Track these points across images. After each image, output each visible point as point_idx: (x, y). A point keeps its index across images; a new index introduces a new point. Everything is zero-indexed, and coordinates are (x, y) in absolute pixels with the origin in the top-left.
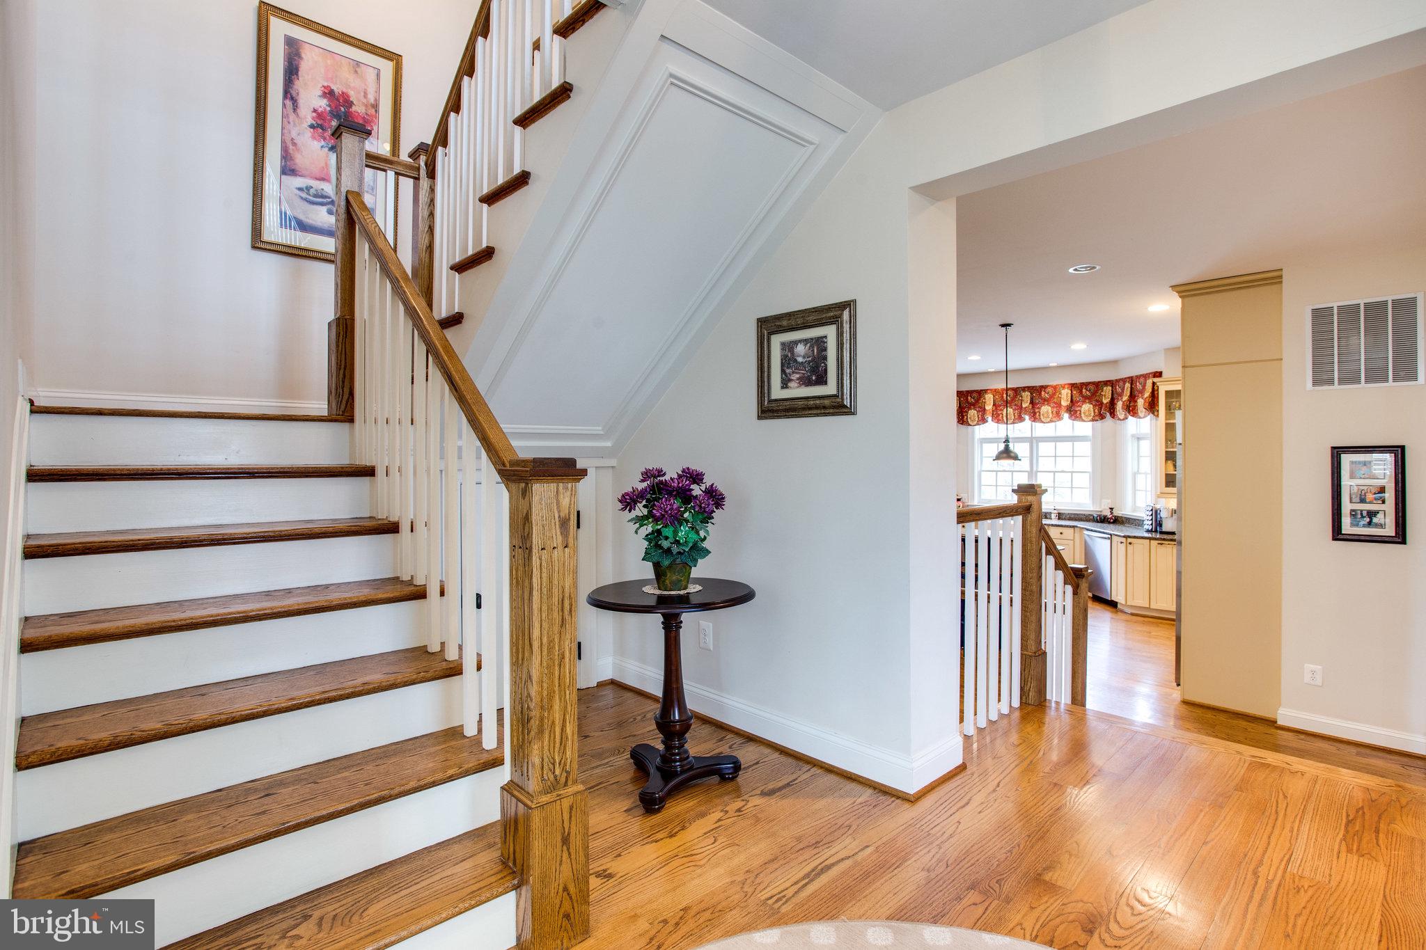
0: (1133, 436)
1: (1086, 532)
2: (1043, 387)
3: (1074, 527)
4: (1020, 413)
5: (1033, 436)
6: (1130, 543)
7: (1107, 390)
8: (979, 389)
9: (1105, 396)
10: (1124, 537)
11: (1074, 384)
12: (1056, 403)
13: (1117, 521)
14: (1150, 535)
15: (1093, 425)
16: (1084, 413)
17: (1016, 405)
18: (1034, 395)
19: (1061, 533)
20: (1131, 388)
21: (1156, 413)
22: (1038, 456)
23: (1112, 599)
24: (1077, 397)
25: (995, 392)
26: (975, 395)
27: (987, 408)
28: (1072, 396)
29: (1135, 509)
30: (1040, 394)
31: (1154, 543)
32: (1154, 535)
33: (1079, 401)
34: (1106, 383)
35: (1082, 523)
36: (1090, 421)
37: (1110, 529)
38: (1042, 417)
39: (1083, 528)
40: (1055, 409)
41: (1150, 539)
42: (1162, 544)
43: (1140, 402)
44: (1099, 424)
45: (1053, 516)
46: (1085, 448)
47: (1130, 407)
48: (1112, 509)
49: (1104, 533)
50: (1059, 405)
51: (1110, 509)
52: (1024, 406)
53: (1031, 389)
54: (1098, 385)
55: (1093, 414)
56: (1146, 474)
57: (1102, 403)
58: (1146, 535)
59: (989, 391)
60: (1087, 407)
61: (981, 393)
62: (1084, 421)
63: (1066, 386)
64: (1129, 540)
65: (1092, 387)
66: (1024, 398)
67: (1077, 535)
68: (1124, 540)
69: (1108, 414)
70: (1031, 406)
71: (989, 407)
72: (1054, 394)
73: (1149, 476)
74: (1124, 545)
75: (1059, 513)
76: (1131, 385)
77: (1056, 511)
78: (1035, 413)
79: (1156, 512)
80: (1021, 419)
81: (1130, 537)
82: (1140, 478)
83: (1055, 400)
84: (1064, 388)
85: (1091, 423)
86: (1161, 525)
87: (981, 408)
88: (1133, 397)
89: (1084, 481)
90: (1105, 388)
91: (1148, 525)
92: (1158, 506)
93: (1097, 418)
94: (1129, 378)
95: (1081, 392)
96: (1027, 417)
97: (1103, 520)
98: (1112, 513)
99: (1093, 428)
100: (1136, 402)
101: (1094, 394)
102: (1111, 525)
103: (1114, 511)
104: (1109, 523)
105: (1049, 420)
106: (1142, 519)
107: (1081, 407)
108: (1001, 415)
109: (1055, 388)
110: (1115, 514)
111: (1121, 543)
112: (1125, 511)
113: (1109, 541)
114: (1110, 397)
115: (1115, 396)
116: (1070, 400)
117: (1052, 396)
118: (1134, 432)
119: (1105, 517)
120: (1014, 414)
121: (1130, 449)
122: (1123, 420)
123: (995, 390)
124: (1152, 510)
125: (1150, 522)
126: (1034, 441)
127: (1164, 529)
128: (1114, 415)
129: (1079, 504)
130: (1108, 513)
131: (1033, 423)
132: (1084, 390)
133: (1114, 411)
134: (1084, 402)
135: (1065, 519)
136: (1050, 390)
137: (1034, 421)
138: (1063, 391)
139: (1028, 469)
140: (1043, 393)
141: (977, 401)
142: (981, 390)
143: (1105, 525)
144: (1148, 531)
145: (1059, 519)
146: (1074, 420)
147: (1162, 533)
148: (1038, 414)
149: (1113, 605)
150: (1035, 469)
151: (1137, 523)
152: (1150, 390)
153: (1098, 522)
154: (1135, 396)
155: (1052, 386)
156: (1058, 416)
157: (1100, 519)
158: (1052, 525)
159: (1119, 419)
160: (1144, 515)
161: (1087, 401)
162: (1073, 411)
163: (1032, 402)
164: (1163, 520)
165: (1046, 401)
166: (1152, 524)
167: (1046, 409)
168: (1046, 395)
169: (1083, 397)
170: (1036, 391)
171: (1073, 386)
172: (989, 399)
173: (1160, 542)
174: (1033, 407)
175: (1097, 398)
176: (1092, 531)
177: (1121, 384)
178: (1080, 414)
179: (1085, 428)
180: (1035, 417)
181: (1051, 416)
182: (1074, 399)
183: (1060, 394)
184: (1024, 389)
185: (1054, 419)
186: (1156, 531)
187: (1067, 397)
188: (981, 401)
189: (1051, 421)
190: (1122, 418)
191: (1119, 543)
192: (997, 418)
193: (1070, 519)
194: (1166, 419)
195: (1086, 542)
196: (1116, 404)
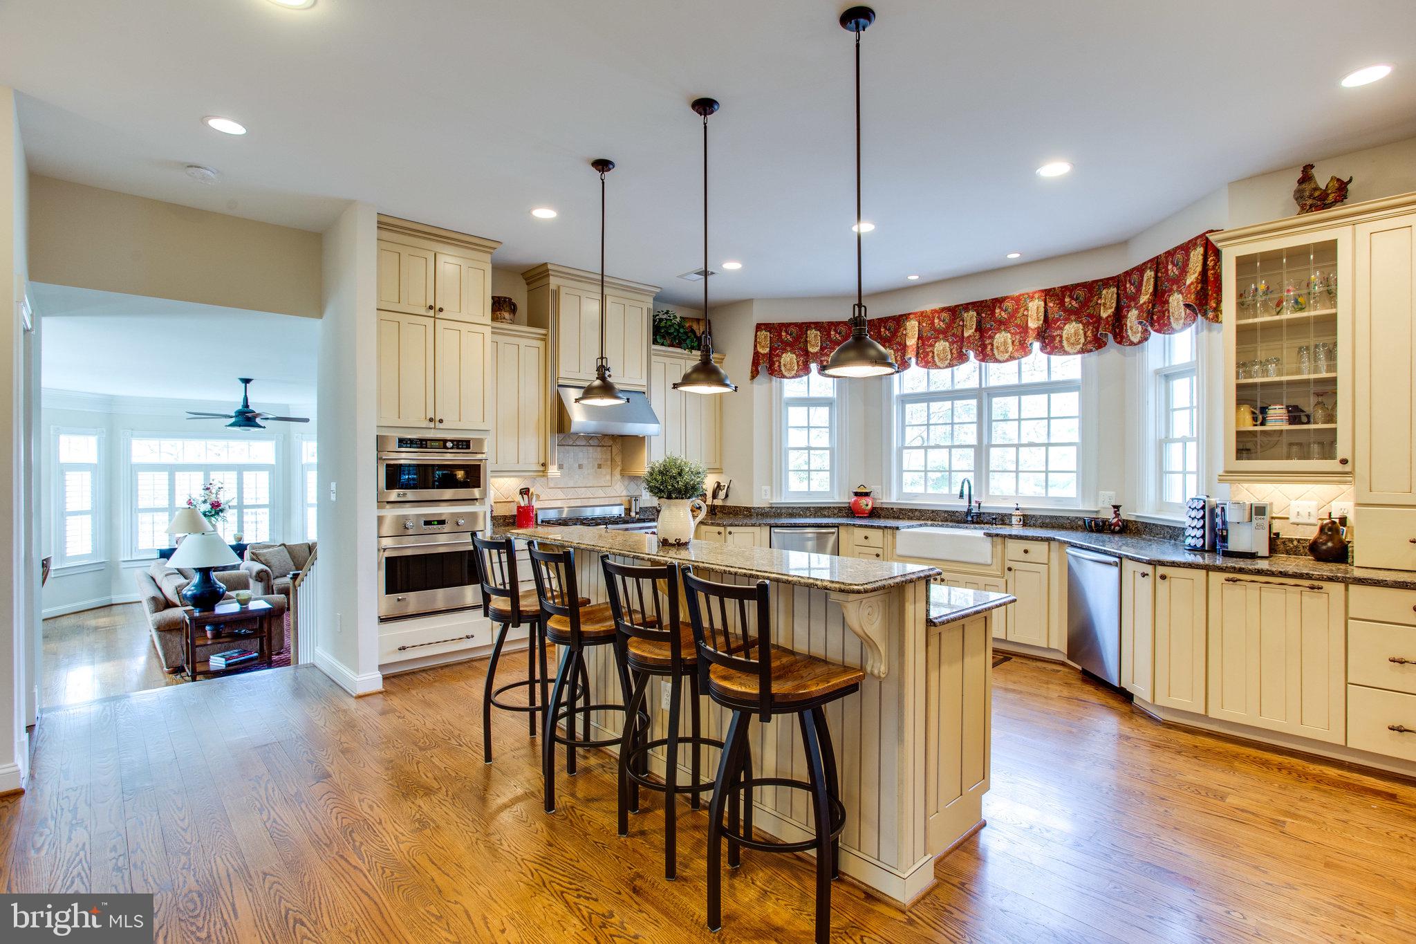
0: (1157, 372)
1: (1070, 550)
2: (998, 302)
3: (1048, 540)
4: (961, 348)
5: (984, 386)
6: (1163, 577)
7: (1109, 295)
8: (898, 313)
9: (1105, 304)
10: (1149, 563)
11: (1050, 290)
12: (1018, 326)
13: (1126, 529)
14: (1198, 559)
15: (1082, 358)
16: (1068, 339)
17: (954, 335)
18: (984, 315)
19: (1026, 552)
20: (1156, 278)
21: (1211, 315)
22: (990, 421)
23: (1122, 685)
24: (1055, 312)
25: (922, 316)
26: (891, 324)
27: (908, 343)
28: (1046, 311)
29: (1162, 504)
30: (993, 313)
31: (1217, 578)
32: (1207, 559)
33: (1058, 320)
34: (1106, 283)
35: (1063, 532)
36: (1079, 352)
37: (1114, 545)
38: (995, 352)
39: (1065, 542)
40: (1018, 337)
41: (1208, 568)
42: (1234, 581)
43: (1176, 301)
44: (1093, 357)
45: (1014, 520)
46: (1068, 403)
47: (1153, 314)
48: (1117, 507)
49: (1105, 553)
50: (1025, 329)
51: (1115, 507)
52: (966, 335)
53: (979, 306)
54: (1092, 288)
55: (1082, 340)
56: (1184, 441)
57: (1100, 318)
58: (1190, 558)
59: (912, 316)
60: (1072, 329)
61: (900, 320)
62: (1067, 353)
63: (1036, 296)
64: (1161, 570)
65: (1081, 293)
66: (968, 323)
67: (1054, 555)
68: (1149, 569)
69: (1110, 336)
70: (977, 335)
71: (912, 342)
72: (1016, 311)
73: (1191, 446)
74: (1148, 582)
75: (1024, 516)
76: (1156, 272)
77: (1018, 513)
78: (984, 347)
79: (1212, 511)
80: (961, 358)
81: (1162, 563)
82: (1175, 451)
83: (1018, 321)
84: (1032, 298)
85: (1079, 356)
86: (1224, 539)
87: (900, 344)
88: (1160, 297)
89: (1066, 459)
90: (1104, 292)
91: (1194, 537)
92: (1214, 500)
93: (1090, 347)
94: (1151, 261)
95: (1062, 303)
96: (971, 354)
97: (1098, 527)
98: (1117, 515)
99: (1084, 366)
100: (1167, 302)
101: (1085, 304)
102: (1117, 538)
103: (1121, 511)
104: (1113, 532)
105: (1007, 356)
106: (1182, 526)
107: (1061, 329)
108: (931, 354)
109: (1017, 300)
110: (1124, 516)
111: (1144, 575)
112: (1144, 509)
113: (1115, 570)
114: (1114, 305)
115: (1124, 301)
116: (1042, 318)
117: (1012, 315)
118: (1159, 365)
119: (1104, 521)
120: (951, 350)
121: (1151, 397)
122: (1140, 342)
123: (922, 313)
124: (1203, 508)
125: (1199, 533)
126: (985, 395)
127: (1233, 545)
128: (1122, 337)
129: (1058, 500)
130: (1109, 515)
131: (983, 364)
132: (1067, 300)
133: (1121, 330)
134: (1067, 320)
135: (1034, 526)
136: (1008, 305)
137: (983, 360)
138: (1030, 305)
139: (974, 442)
140: (997, 311)
141: (894, 333)
142: (901, 316)
143: (1106, 537)
144: (1194, 549)
145: (1025, 525)
146: (1050, 353)
147: (1229, 554)
148: (989, 347)
149: (1125, 696)
150: (985, 441)
151: (1173, 533)
152: (1199, 269)
153: (1091, 531)
154: (1164, 292)
155: (1012, 298)
156: (1024, 349)
157: (1096, 525)
158: (1011, 537)
159: (1132, 344)
160: (1181, 518)
161: (1073, 318)
162: (1049, 338)
163: (980, 329)
164: (1230, 527)
165: (1002, 324)
166: (1203, 537)
167: (1002, 338)
168: (1003, 314)
169: (1065, 310)
170: (985, 308)
171: (1048, 294)
172: (912, 327)
173: (1231, 576)
174: (982, 337)
175: (1091, 311)
176: (1081, 547)
177: (1135, 277)
178: (1061, 341)
179: (1069, 366)
180: (985, 354)
181: (1010, 349)
182: (1050, 316)
183: (1027, 310)
184: (966, 307)
185: (1016, 355)
186: (1213, 549)
187: (1038, 313)
188: (899, 334)
189: (1012, 358)
190: (1135, 339)
191: (1138, 576)
192: (926, 359)
193: (1044, 526)
194: (1238, 318)
195: (1070, 568)
196: (1126, 317)
